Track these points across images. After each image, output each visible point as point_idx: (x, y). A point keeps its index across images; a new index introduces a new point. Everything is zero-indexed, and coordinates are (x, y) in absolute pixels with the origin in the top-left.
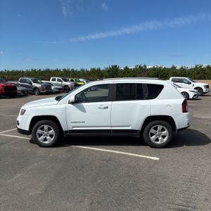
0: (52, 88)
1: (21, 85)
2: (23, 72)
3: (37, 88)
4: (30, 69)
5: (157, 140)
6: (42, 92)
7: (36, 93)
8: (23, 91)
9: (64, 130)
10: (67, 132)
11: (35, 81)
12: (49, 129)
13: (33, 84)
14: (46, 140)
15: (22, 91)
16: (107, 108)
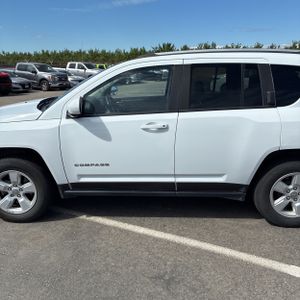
0: (70, 79)
1: (20, 75)
2: (30, 55)
3: (44, 79)
4: (40, 51)
5: (289, 207)
6: (53, 85)
7: (44, 87)
8: (23, 85)
9: (58, 182)
10: (65, 187)
11: (42, 69)
12: (23, 181)
13: (39, 73)
14: (16, 204)
15: (20, 84)
16: (164, 129)
